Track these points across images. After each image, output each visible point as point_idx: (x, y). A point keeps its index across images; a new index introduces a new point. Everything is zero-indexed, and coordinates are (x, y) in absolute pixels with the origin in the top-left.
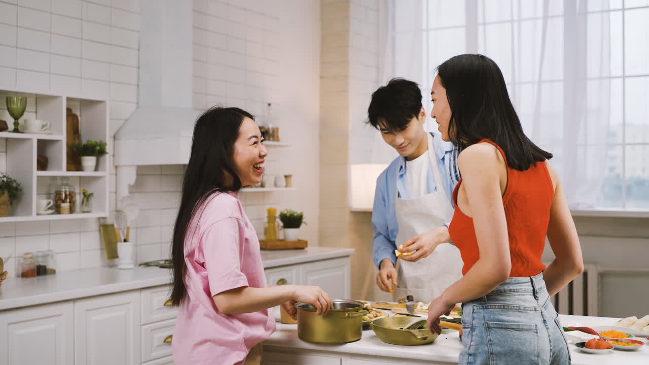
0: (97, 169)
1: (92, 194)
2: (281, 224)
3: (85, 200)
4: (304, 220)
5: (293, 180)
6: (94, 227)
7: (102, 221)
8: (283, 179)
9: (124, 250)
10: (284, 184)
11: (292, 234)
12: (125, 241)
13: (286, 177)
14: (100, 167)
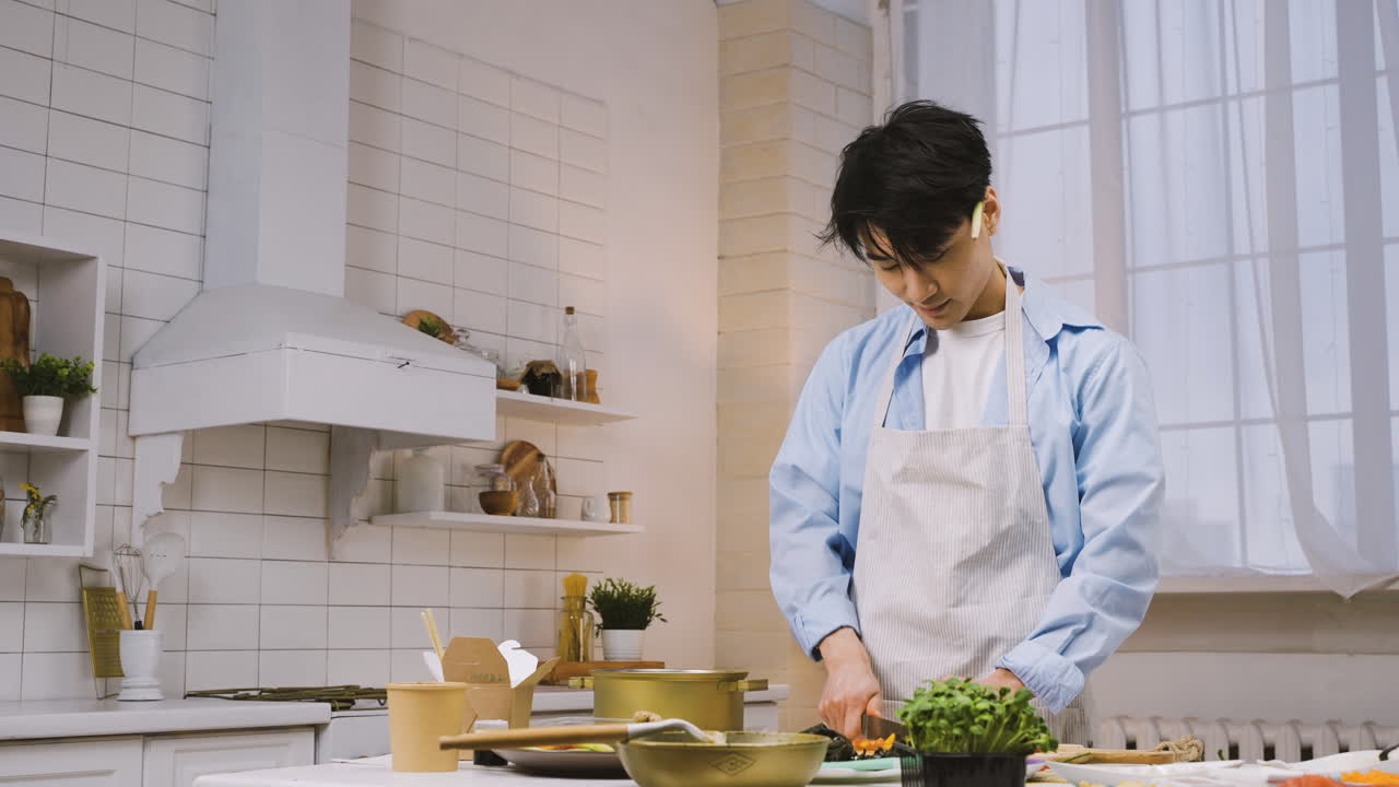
0: (63, 429)
1: (52, 498)
2: (598, 619)
3: (32, 512)
4: (657, 609)
5: (632, 505)
6: (64, 588)
7: (88, 577)
8: (606, 501)
9: (138, 650)
10: (608, 516)
11: (624, 642)
12: (139, 626)
13: (612, 496)
14: (74, 427)
